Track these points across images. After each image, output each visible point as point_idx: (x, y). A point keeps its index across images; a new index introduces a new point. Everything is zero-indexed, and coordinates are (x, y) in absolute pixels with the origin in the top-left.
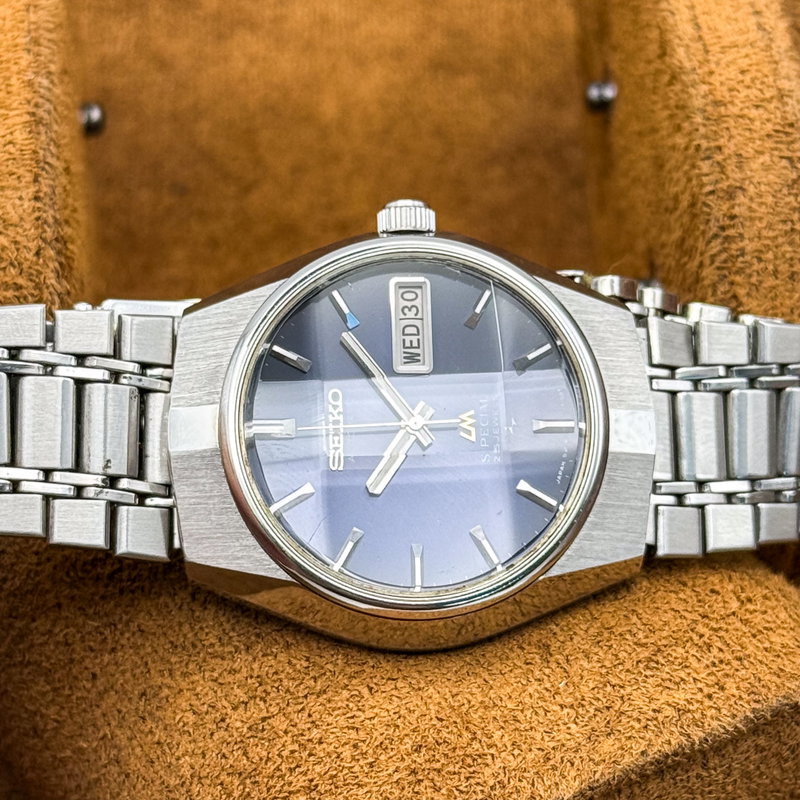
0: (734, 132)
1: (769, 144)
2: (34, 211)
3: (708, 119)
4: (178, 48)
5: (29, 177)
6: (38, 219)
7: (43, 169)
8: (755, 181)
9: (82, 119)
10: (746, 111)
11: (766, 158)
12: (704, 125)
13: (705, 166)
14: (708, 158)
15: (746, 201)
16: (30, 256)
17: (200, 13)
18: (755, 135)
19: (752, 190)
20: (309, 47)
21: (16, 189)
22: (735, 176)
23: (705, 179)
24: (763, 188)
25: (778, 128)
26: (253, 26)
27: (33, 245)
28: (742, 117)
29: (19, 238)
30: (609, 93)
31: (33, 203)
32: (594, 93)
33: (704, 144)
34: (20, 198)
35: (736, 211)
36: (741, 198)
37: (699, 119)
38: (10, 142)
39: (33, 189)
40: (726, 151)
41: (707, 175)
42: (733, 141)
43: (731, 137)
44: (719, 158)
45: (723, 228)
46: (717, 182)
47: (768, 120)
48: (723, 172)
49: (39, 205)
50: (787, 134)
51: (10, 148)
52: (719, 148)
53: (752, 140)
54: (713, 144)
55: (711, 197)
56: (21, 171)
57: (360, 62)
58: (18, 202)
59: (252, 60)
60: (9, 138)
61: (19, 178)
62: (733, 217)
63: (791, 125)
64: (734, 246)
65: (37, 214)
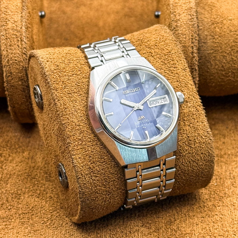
0: (178, 9)
1: (186, 11)
2: (21, 19)
3: (173, 6)
4: (68, 10)
5: (20, 13)
6: (21, 21)
7: (23, 11)
8: (182, 19)
9: (40, 14)
10: (182, 5)
11: (185, 14)
12: (172, 7)
13: (172, 16)
14: (172, 14)
15: (180, 23)
16: (19, 29)
17: (73, 2)
18: (183, 10)
19: (181, 21)
20: (97, 10)
21: (17, 15)
22: (178, 17)
23: (172, 18)
24: (184, 20)
25: (188, 8)
26: (85, 5)
27: (20, 26)
28: (181, 6)
29: (17, 25)
30: (160, 13)
31: (21, 18)
32: (157, 13)
33: (172, 11)
34: (18, 17)
35: (178, 25)
36: (179, 22)
37: (171, 6)
38: (17, 6)
39: (21, 15)
40: (176, 12)
41: (172, 17)
42: (178, 11)
43: (178, 10)
44: (175, 14)
45: (175, 28)
46: (174, 19)
47: (186, 7)
48: (175, 17)
49: (22, 18)
50: (190, 9)
51: (17, 7)
52: (175, 12)
53: (182, 10)
54: (174, 11)
55: (172, 22)
56: (19, 11)
57: (109, 14)
58: (17, 17)
59: (84, 13)
60: (16, 5)
61: (18, 13)
62: (177, 26)
63: (191, 8)
64: (177, 32)
65: (21, 20)
